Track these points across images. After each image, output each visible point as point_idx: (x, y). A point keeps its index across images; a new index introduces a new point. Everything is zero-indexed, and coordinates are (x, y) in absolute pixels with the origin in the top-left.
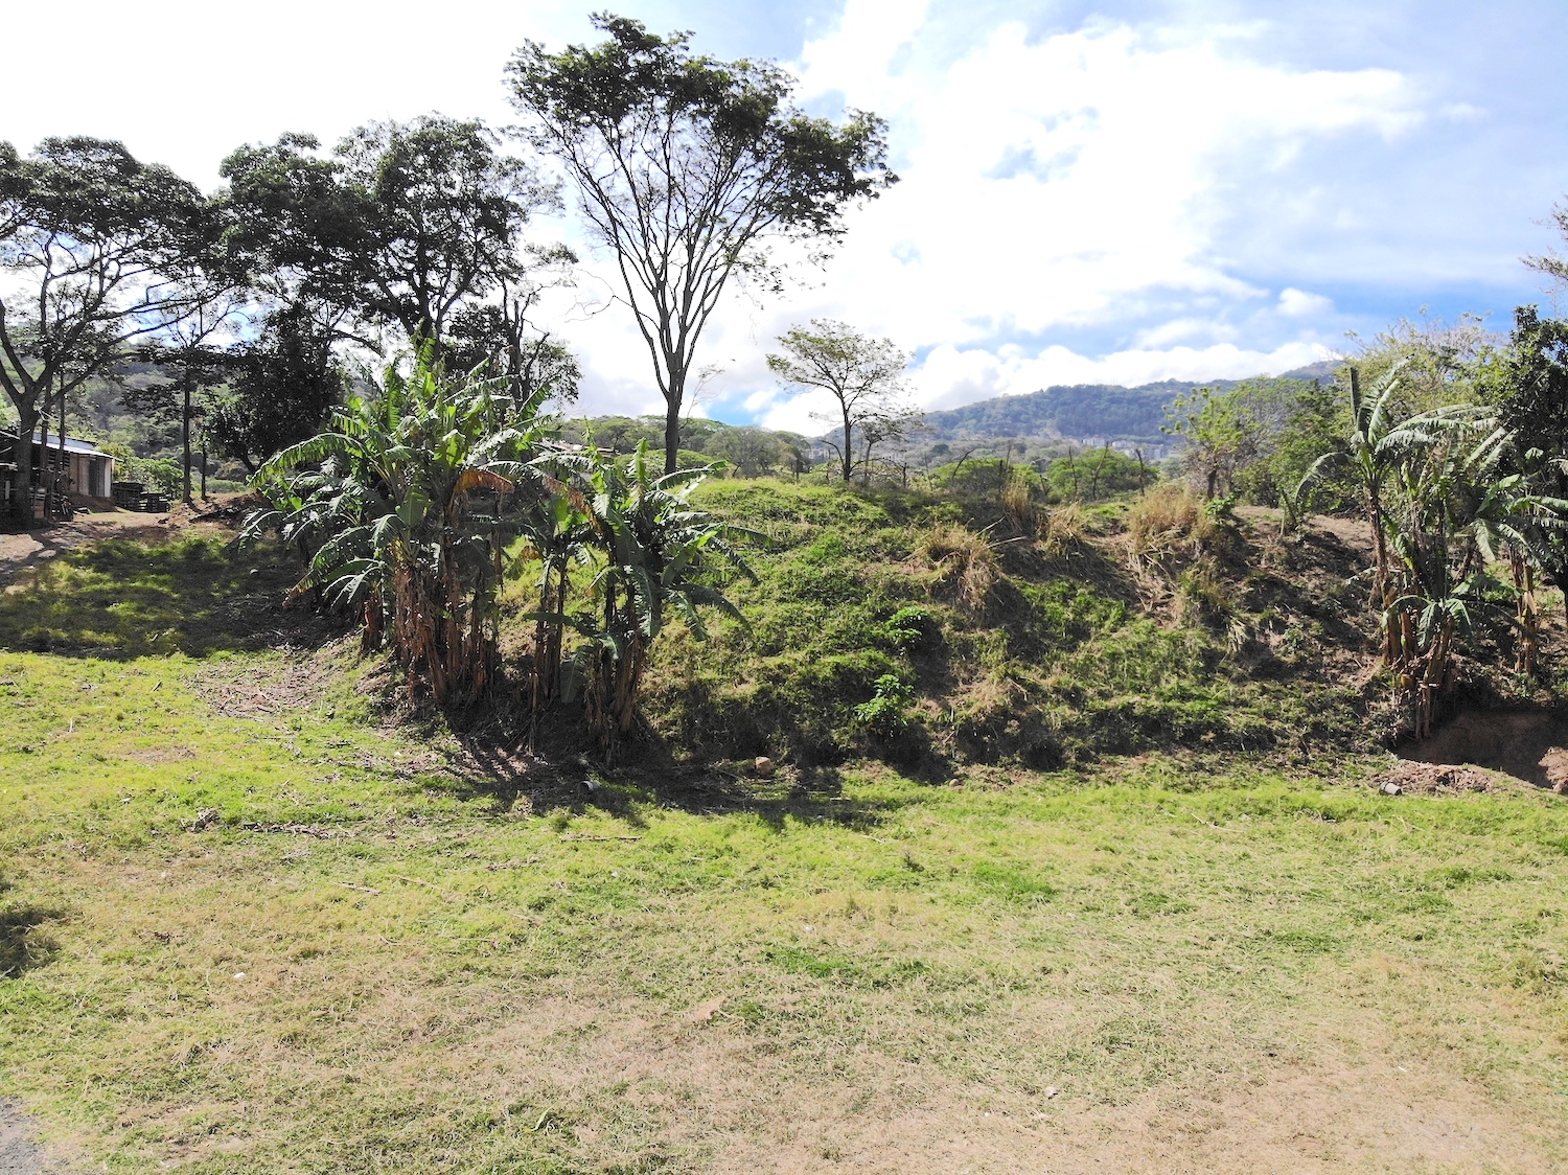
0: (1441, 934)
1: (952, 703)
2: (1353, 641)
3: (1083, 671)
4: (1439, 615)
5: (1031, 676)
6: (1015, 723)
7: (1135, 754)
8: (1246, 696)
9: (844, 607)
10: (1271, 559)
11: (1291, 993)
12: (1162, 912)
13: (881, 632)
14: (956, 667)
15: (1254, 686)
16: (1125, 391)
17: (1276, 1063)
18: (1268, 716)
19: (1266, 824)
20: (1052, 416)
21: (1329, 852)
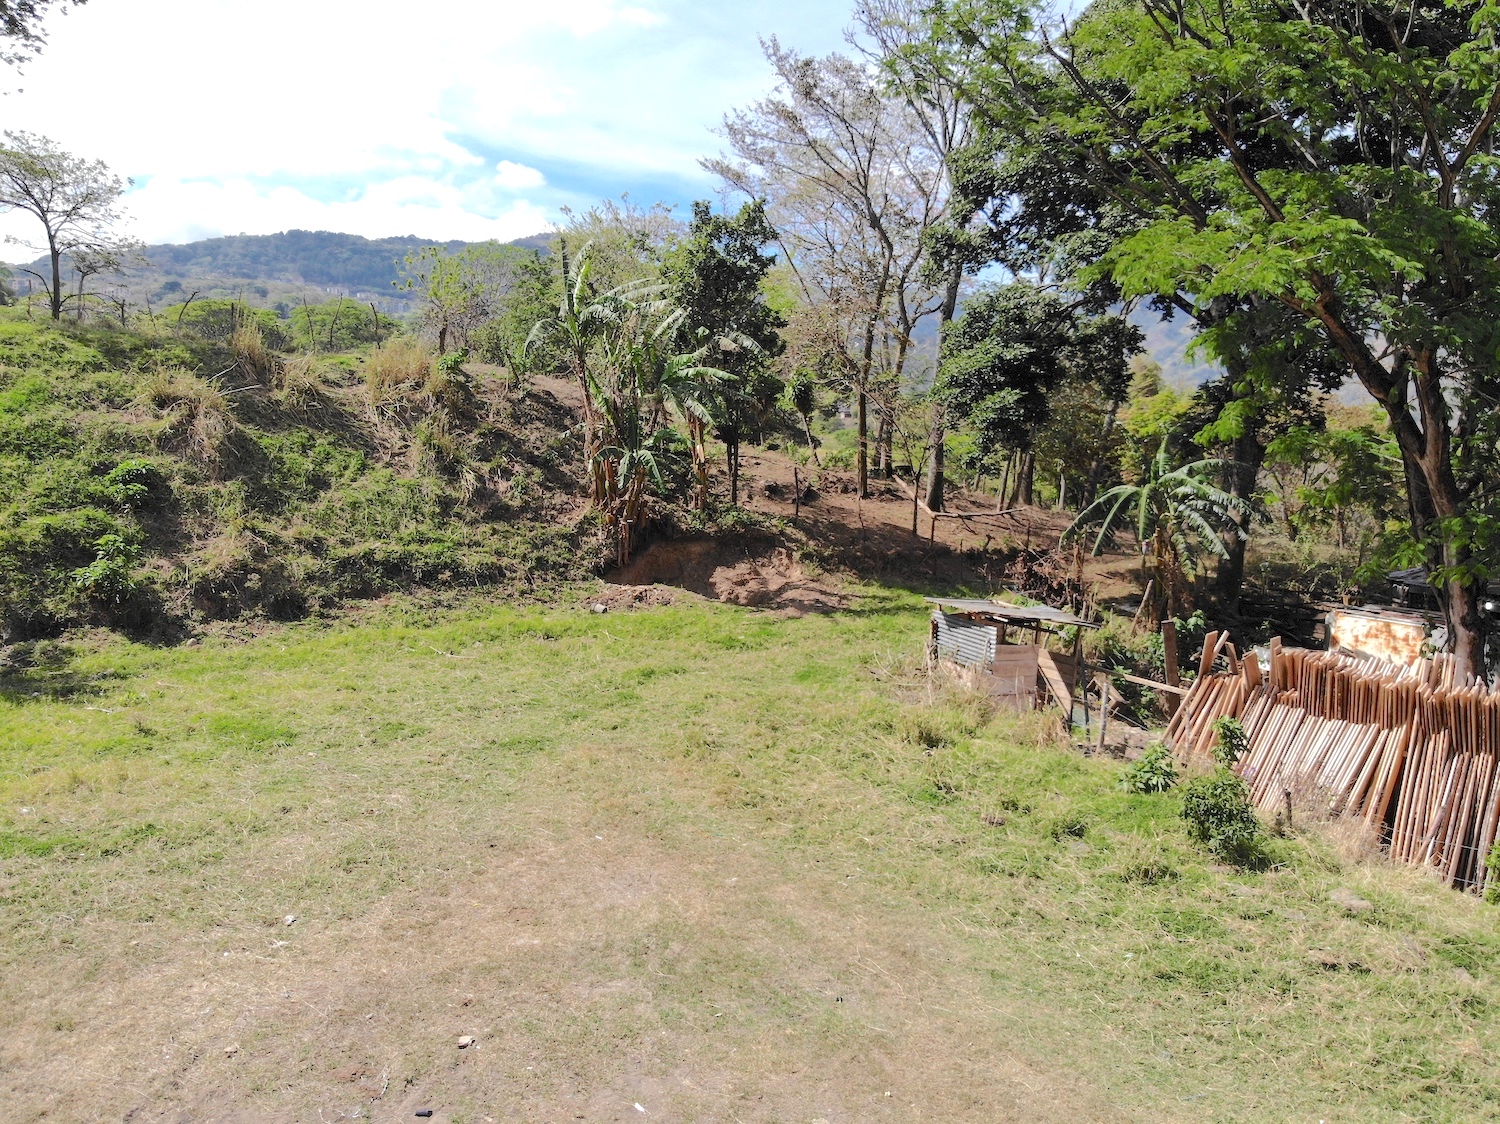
0: (632, 723)
1: (187, 561)
2: (568, 486)
3: (325, 521)
4: (632, 463)
5: (272, 528)
6: (255, 577)
7: (377, 596)
8: (478, 538)
9: (51, 462)
10: (498, 413)
11: (510, 790)
12: (400, 738)
13: (100, 488)
14: (190, 523)
15: (485, 528)
16: (366, 243)
17: (496, 852)
18: (498, 553)
19: (496, 648)
20: (293, 261)
21: (547, 666)
